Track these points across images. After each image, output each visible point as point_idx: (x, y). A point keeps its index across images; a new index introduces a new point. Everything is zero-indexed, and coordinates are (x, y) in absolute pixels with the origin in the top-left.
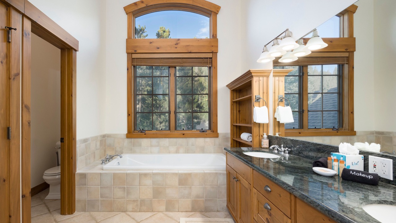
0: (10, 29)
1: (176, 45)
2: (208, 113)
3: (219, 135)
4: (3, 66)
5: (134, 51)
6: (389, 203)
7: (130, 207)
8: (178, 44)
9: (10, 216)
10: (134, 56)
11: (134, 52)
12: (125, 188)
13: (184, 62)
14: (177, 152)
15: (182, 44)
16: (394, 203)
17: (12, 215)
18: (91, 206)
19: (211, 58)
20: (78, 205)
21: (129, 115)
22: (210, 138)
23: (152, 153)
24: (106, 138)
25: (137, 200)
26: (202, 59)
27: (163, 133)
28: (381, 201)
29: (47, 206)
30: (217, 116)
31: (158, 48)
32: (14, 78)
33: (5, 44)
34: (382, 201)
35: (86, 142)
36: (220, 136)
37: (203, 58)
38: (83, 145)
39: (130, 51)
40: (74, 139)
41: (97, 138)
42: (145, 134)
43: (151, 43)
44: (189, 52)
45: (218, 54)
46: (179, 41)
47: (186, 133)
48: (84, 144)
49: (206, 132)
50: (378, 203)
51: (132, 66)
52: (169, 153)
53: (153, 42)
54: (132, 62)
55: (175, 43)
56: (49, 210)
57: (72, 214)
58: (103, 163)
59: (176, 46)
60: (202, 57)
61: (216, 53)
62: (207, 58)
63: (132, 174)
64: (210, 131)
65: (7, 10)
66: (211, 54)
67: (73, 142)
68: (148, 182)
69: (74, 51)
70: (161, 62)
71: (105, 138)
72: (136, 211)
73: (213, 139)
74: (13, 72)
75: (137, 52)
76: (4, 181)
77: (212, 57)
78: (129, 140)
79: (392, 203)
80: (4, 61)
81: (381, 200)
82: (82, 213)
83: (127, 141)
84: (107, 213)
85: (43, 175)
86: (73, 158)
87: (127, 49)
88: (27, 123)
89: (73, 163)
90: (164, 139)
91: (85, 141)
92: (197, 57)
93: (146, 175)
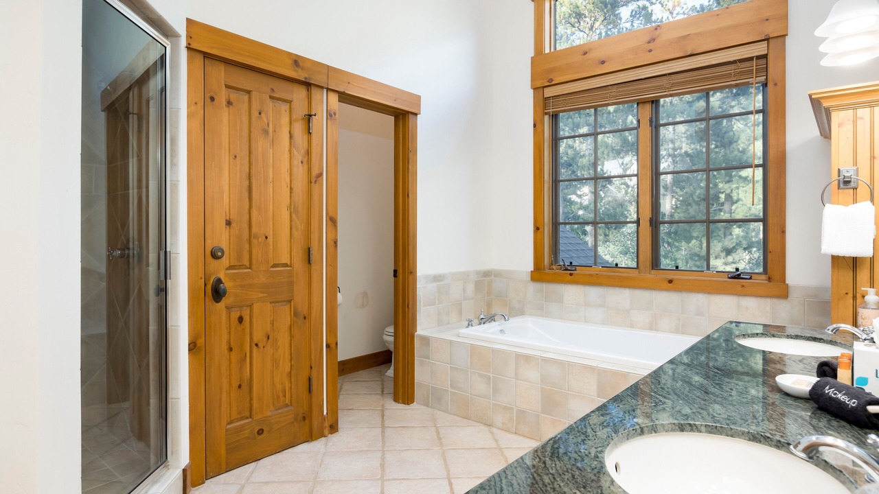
0: (310, 116)
1: (649, 42)
2: (761, 223)
3: (791, 291)
4: (303, 166)
5: (548, 82)
6: (773, 443)
7: (499, 419)
8: (654, 40)
9: (311, 368)
10: (549, 92)
11: (548, 84)
12: (489, 378)
13: (673, 85)
14: (653, 327)
15: (666, 36)
16: (783, 446)
17: (313, 367)
18: (436, 399)
19: (765, 56)
20: (418, 393)
21: (537, 229)
22: (759, 299)
23: (588, 322)
24: (493, 277)
25: (511, 409)
26: (733, 67)
27: (617, 274)
28: (757, 436)
29: (383, 385)
30: (784, 232)
31: (603, 62)
32: (316, 181)
33: (306, 137)
34: (759, 437)
35: (439, 281)
36: (793, 295)
37: (734, 62)
38: (432, 287)
39: (539, 84)
40: (411, 273)
41: (468, 276)
42: (571, 275)
43: (585, 53)
44: (688, 54)
45: (788, 40)
46: (658, 31)
47: (677, 277)
48: (434, 284)
49: (750, 278)
50: (750, 440)
51: (546, 118)
52: (632, 326)
53: (590, 50)
54: (545, 108)
55: (647, 39)
56: (383, 391)
57: (408, 404)
58: (469, 325)
59: (651, 46)
60: (732, 59)
61: (781, 39)
62: (751, 59)
63: (503, 352)
64: (764, 277)
65: (308, 91)
66: (764, 44)
67: (411, 277)
68: (533, 374)
69: (411, 116)
70: (613, 94)
71: (488, 278)
72: (508, 431)
73: (769, 301)
74: (315, 172)
75: (553, 83)
76: (305, 318)
77: (766, 52)
78: (537, 285)
79: (779, 445)
80: (305, 161)
81: (758, 434)
82: (422, 407)
83: (533, 287)
84: (460, 418)
85: (383, 334)
86: (410, 306)
87: (533, 79)
88: (333, 243)
89: (410, 315)
90: (617, 289)
91: (437, 278)
92: (714, 62)
93: (528, 358)
